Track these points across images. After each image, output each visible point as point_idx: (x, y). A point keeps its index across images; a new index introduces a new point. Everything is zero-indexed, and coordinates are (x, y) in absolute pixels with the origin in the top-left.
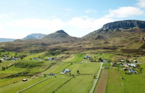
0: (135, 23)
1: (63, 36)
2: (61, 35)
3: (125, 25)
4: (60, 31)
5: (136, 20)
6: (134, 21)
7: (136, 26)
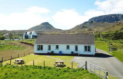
0: (120, 17)
1: (48, 28)
2: (46, 27)
3: (110, 19)
4: (44, 24)
5: (120, 14)
6: (119, 15)
7: (120, 20)
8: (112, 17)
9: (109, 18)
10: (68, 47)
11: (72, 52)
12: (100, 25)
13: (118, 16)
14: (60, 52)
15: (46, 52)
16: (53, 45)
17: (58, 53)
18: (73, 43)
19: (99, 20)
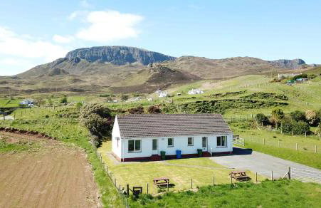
6: (134, 49)
7: (137, 61)
8: (121, 51)
9: (114, 55)
10: (190, 142)
11: (199, 150)
12: (97, 68)
13: (132, 53)
14: (178, 152)
15: (149, 155)
16: (163, 139)
17: (174, 153)
18: (197, 133)
19: (92, 56)
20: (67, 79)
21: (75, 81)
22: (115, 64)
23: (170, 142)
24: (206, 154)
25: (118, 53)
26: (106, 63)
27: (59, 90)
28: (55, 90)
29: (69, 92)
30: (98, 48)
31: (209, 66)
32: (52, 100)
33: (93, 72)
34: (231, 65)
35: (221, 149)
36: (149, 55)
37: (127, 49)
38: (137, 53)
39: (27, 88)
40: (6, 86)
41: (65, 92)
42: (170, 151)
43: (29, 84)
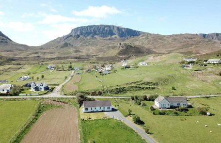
6: (114, 27)
7: (115, 34)
8: (106, 28)
9: (101, 31)
10: (100, 108)
12: (90, 41)
13: (112, 29)
15: (90, 111)
18: (102, 106)
19: (87, 32)
20: (72, 50)
21: (77, 51)
22: (102, 36)
23: (95, 108)
24: (104, 111)
25: (104, 29)
26: (96, 36)
27: (67, 58)
28: (65, 58)
29: (73, 60)
30: (91, 27)
31: (159, 41)
32: (64, 65)
33: (87, 44)
34: (175, 40)
35: (109, 110)
36: (123, 30)
37: (109, 26)
38: (115, 29)
39: (49, 56)
40: (38, 55)
41: (71, 60)
42: (95, 110)
43: (50, 53)
